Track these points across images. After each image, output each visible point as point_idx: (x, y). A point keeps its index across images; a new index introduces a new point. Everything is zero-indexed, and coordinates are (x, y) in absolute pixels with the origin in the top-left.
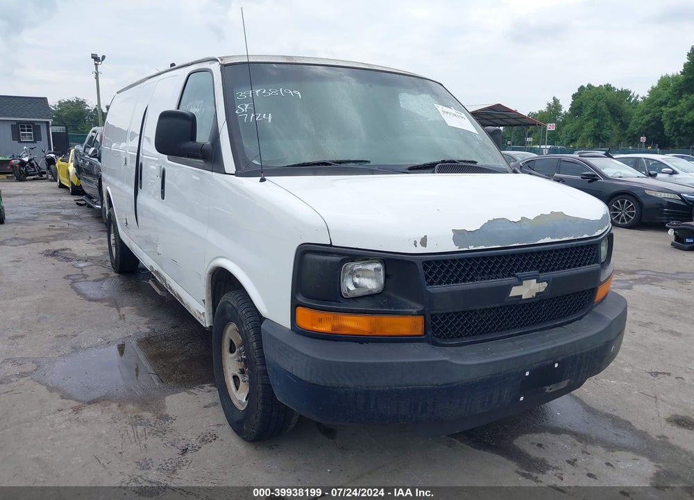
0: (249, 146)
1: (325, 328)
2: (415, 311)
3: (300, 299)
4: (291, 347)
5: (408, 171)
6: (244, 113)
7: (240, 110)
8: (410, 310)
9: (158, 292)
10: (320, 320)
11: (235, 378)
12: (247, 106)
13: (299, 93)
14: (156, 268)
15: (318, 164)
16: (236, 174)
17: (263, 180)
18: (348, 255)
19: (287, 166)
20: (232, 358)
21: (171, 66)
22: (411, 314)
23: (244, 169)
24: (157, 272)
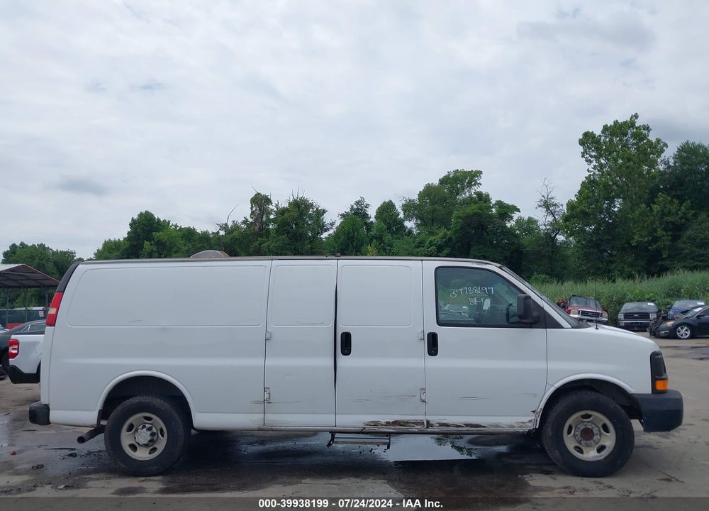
3: (657, 376)
11: (576, 448)
16: (572, 328)
17: (597, 329)
20: (571, 437)
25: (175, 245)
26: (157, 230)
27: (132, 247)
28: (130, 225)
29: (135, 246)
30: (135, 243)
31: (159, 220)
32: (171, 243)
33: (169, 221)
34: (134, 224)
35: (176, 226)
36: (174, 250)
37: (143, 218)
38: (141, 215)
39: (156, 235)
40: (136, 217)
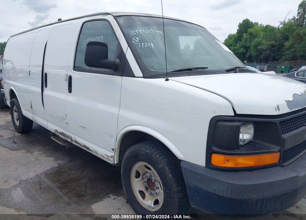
0: (146, 61)
1: (230, 165)
2: (277, 150)
3: (215, 149)
4: (213, 178)
5: (227, 72)
6: (137, 42)
7: (135, 41)
8: (274, 150)
9: (61, 143)
10: (228, 161)
11: (141, 192)
12: (138, 38)
13: (161, 32)
14: (60, 130)
15: (186, 70)
16: (144, 77)
17: (167, 80)
18: (244, 121)
19: (172, 72)
20: (138, 181)
21: (59, 20)
22: (275, 152)
23: (147, 74)
24: (62, 134)
25: (259, 35)
26: (250, 28)
27: (239, 36)
28: (239, 26)
29: (240, 36)
30: (240, 35)
31: (252, 23)
32: (257, 34)
33: (258, 23)
34: (240, 25)
35: (261, 25)
36: (257, 37)
37: (244, 22)
38: (244, 21)
39: (249, 30)
40: (241, 22)
